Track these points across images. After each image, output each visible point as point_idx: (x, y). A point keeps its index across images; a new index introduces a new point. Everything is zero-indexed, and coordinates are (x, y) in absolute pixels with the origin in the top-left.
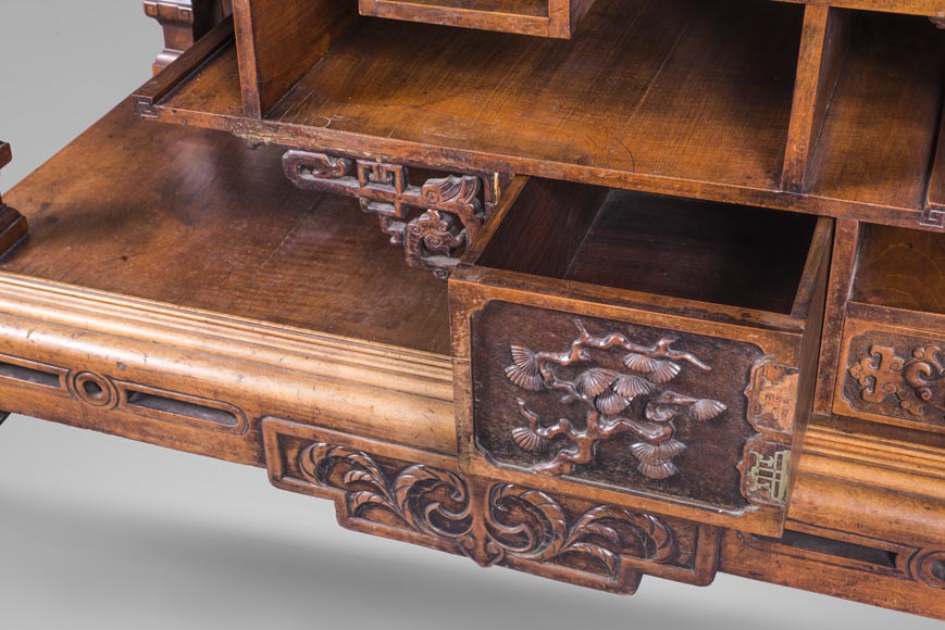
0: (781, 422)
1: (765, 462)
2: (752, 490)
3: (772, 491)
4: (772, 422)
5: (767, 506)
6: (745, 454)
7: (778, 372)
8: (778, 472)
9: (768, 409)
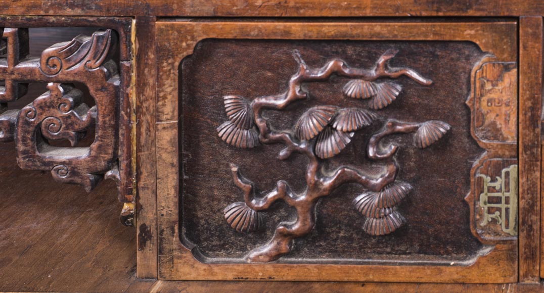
0: (505, 132)
1: (493, 184)
2: (482, 224)
3: (502, 221)
4: (495, 133)
5: (498, 242)
6: (472, 180)
7: (496, 70)
8: (507, 194)
9: (491, 117)
